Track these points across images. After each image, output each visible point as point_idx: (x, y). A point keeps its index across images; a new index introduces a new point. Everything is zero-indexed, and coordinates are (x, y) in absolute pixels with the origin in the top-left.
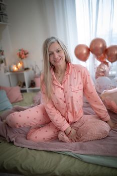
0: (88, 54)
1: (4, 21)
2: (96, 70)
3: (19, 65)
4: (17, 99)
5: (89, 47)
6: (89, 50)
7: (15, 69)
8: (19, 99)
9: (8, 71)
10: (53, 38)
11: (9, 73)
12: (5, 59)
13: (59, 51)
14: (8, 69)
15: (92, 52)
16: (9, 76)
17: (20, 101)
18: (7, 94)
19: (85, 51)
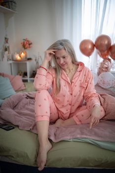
0: (92, 50)
2: (99, 66)
3: (23, 54)
5: (94, 42)
6: (94, 46)
7: (19, 58)
8: (22, 88)
9: (10, 60)
11: (11, 62)
12: (9, 47)
14: (11, 58)
15: (97, 48)
16: (11, 64)
17: (22, 90)
18: (11, 81)
19: (90, 47)
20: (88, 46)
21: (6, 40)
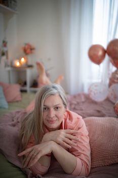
1: (11, 7)
3: (23, 60)
4: (15, 98)
6: (105, 52)
7: (18, 64)
8: (18, 99)
11: (9, 69)
12: (7, 52)
15: (109, 55)
16: (9, 72)
18: (4, 91)
19: (100, 53)
20: (98, 52)
21: (5, 44)
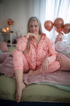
2: (56, 37)
3: (8, 29)
4: (6, 50)
5: (53, 22)
6: (53, 24)
7: (5, 31)
8: (7, 50)
10: (35, 17)
13: (36, 26)
15: (55, 26)
17: (7, 51)
20: (50, 24)
